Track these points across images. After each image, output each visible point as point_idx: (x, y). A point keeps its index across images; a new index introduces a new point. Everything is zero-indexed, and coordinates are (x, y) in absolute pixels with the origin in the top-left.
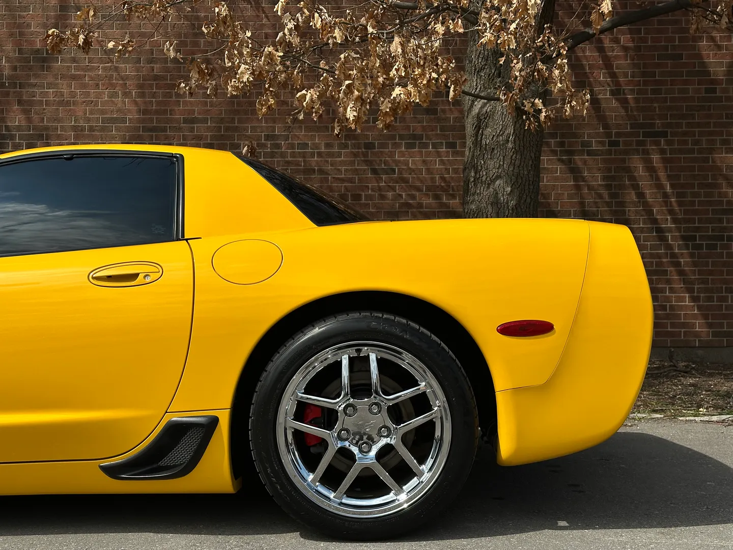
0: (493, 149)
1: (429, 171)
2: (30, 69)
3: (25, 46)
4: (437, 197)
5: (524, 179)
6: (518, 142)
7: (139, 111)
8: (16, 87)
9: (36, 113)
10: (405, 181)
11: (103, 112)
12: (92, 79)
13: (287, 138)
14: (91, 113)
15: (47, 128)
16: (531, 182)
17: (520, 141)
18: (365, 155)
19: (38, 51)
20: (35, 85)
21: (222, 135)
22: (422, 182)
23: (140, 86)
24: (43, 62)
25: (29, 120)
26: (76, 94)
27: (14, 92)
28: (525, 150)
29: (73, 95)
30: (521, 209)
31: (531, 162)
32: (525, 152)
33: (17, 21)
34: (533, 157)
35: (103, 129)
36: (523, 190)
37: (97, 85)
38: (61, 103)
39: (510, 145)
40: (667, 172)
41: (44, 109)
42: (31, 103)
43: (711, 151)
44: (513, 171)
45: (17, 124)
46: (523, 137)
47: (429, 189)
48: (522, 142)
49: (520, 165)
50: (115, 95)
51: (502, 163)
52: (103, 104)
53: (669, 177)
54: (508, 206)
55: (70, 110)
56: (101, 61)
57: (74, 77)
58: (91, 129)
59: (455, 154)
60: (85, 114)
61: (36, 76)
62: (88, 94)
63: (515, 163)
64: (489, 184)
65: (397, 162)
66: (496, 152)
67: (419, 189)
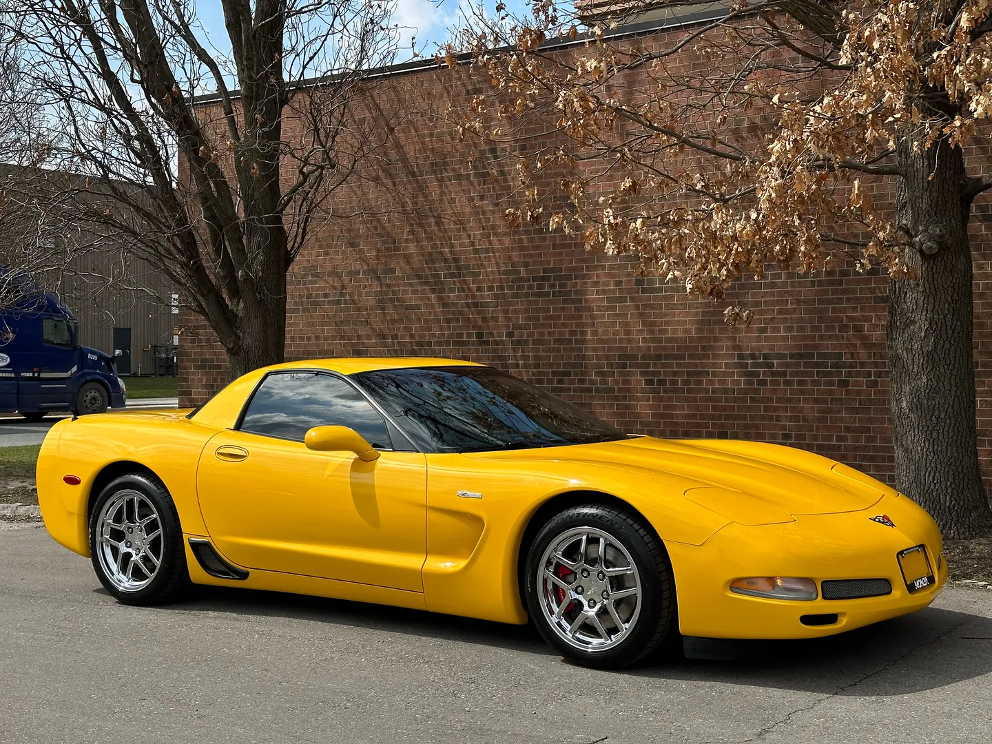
0: (906, 293)
5: (939, 325)
6: (927, 286)
16: (949, 327)
17: (930, 285)
28: (938, 293)
30: (938, 355)
31: (947, 306)
32: (939, 296)
34: (949, 300)
36: (939, 335)
39: (921, 289)
44: (926, 315)
46: (933, 281)
48: (932, 285)
49: (934, 309)
51: (914, 307)
54: (923, 352)
63: (927, 307)
64: (904, 329)
66: (908, 296)
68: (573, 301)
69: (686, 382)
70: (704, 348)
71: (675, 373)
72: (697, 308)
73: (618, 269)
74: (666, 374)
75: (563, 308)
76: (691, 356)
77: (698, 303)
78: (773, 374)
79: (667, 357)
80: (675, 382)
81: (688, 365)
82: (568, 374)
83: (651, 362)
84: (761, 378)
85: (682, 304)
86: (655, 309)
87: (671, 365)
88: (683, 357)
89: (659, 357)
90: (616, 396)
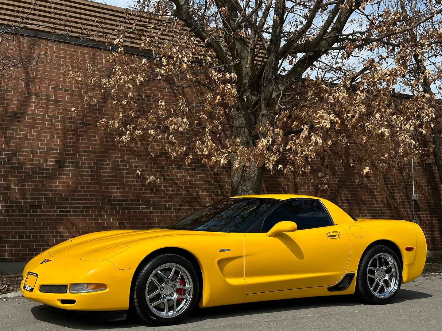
1: (185, 180)
2: (11, 121)
3: (9, 110)
4: (188, 191)
7: (64, 146)
8: (4, 130)
9: (13, 143)
10: (176, 184)
11: (47, 145)
12: (42, 128)
13: (129, 162)
14: (41, 145)
15: (19, 151)
18: (161, 171)
19: (16, 113)
20: (14, 130)
21: (102, 159)
22: (183, 184)
23: (64, 134)
24: (18, 118)
25: (9, 146)
26: (34, 135)
27: (3, 132)
29: (33, 135)
33: (5, 97)
35: (46, 153)
37: (45, 132)
38: (26, 139)
40: (265, 185)
41: (18, 141)
42: (11, 138)
43: (278, 178)
45: (3, 148)
47: (186, 187)
50: (53, 137)
52: (48, 141)
53: (266, 187)
55: (31, 143)
56: (47, 120)
57: (33, 127)
58: (41, 153)
59: (195, 173)
60: (38, 145)
61: (14, 125)
62: (40, 136)
65: (173, 176)
67: (182, 188)
68: (17, 168)
69: (82, 212)
70: (91, 196)
71: (76, 207)
72: (88, 177)
73: (44, 154)
74: (71, 207)
75: (10, 171)
76: (84, 199)
77: (88, 174)
78: (123, 208)
79: (72, 199)
80: (76, 212)
81: (83, 203)
82: (13, 207)
83: (63, 202)
84: (117, 210)
85: (80, 174)
86: (66, 176)
87: (74, 203)
88: (80, 199)
89: (68, 199)
90: (42, 218)
